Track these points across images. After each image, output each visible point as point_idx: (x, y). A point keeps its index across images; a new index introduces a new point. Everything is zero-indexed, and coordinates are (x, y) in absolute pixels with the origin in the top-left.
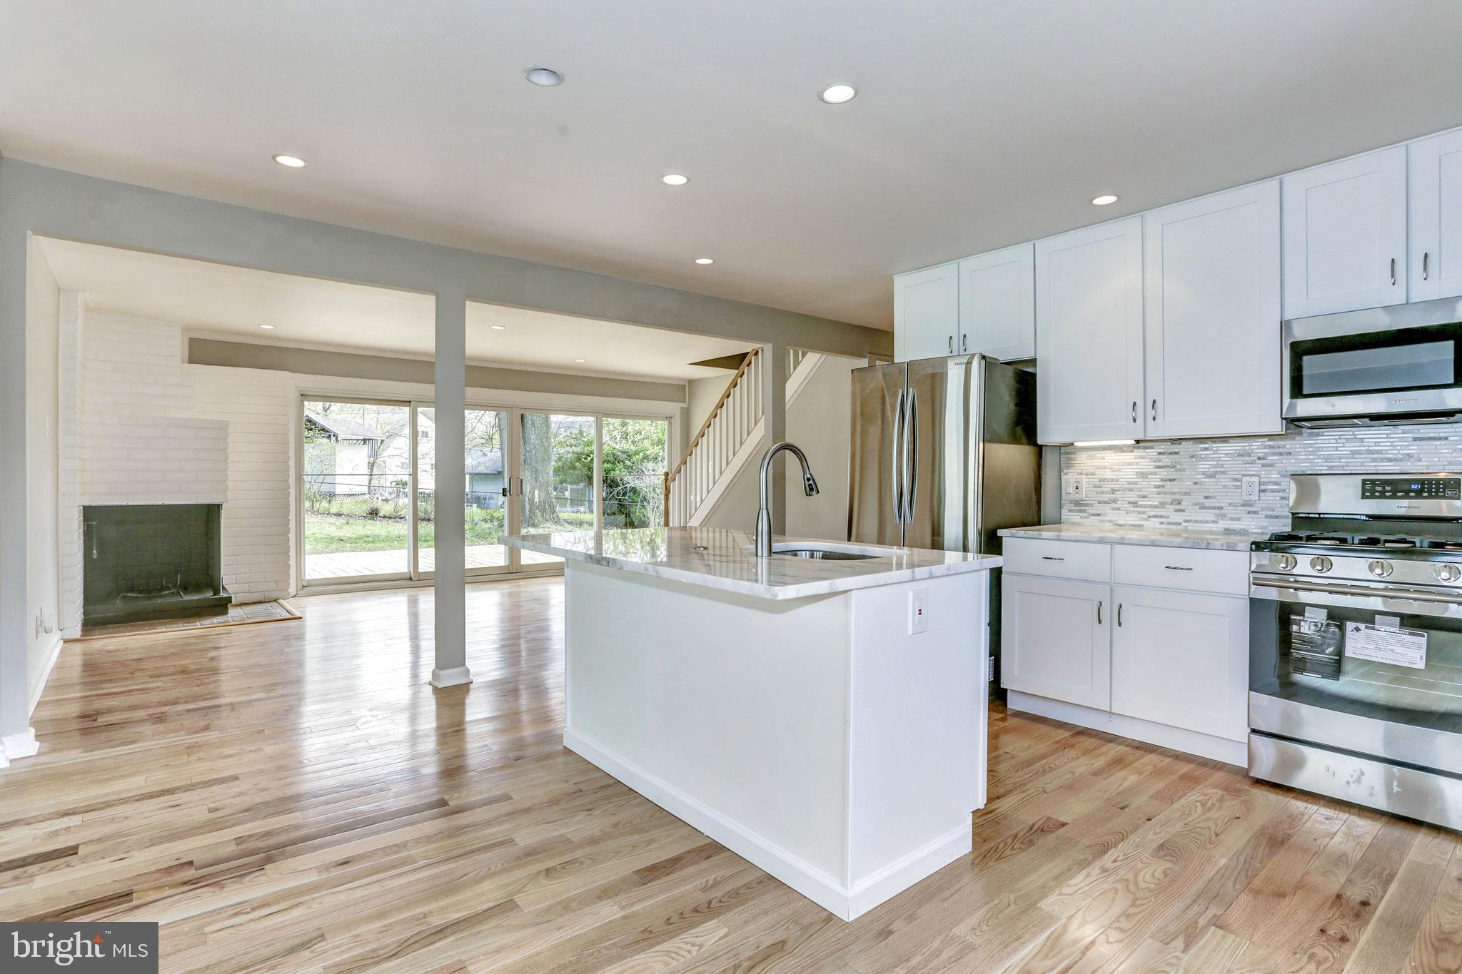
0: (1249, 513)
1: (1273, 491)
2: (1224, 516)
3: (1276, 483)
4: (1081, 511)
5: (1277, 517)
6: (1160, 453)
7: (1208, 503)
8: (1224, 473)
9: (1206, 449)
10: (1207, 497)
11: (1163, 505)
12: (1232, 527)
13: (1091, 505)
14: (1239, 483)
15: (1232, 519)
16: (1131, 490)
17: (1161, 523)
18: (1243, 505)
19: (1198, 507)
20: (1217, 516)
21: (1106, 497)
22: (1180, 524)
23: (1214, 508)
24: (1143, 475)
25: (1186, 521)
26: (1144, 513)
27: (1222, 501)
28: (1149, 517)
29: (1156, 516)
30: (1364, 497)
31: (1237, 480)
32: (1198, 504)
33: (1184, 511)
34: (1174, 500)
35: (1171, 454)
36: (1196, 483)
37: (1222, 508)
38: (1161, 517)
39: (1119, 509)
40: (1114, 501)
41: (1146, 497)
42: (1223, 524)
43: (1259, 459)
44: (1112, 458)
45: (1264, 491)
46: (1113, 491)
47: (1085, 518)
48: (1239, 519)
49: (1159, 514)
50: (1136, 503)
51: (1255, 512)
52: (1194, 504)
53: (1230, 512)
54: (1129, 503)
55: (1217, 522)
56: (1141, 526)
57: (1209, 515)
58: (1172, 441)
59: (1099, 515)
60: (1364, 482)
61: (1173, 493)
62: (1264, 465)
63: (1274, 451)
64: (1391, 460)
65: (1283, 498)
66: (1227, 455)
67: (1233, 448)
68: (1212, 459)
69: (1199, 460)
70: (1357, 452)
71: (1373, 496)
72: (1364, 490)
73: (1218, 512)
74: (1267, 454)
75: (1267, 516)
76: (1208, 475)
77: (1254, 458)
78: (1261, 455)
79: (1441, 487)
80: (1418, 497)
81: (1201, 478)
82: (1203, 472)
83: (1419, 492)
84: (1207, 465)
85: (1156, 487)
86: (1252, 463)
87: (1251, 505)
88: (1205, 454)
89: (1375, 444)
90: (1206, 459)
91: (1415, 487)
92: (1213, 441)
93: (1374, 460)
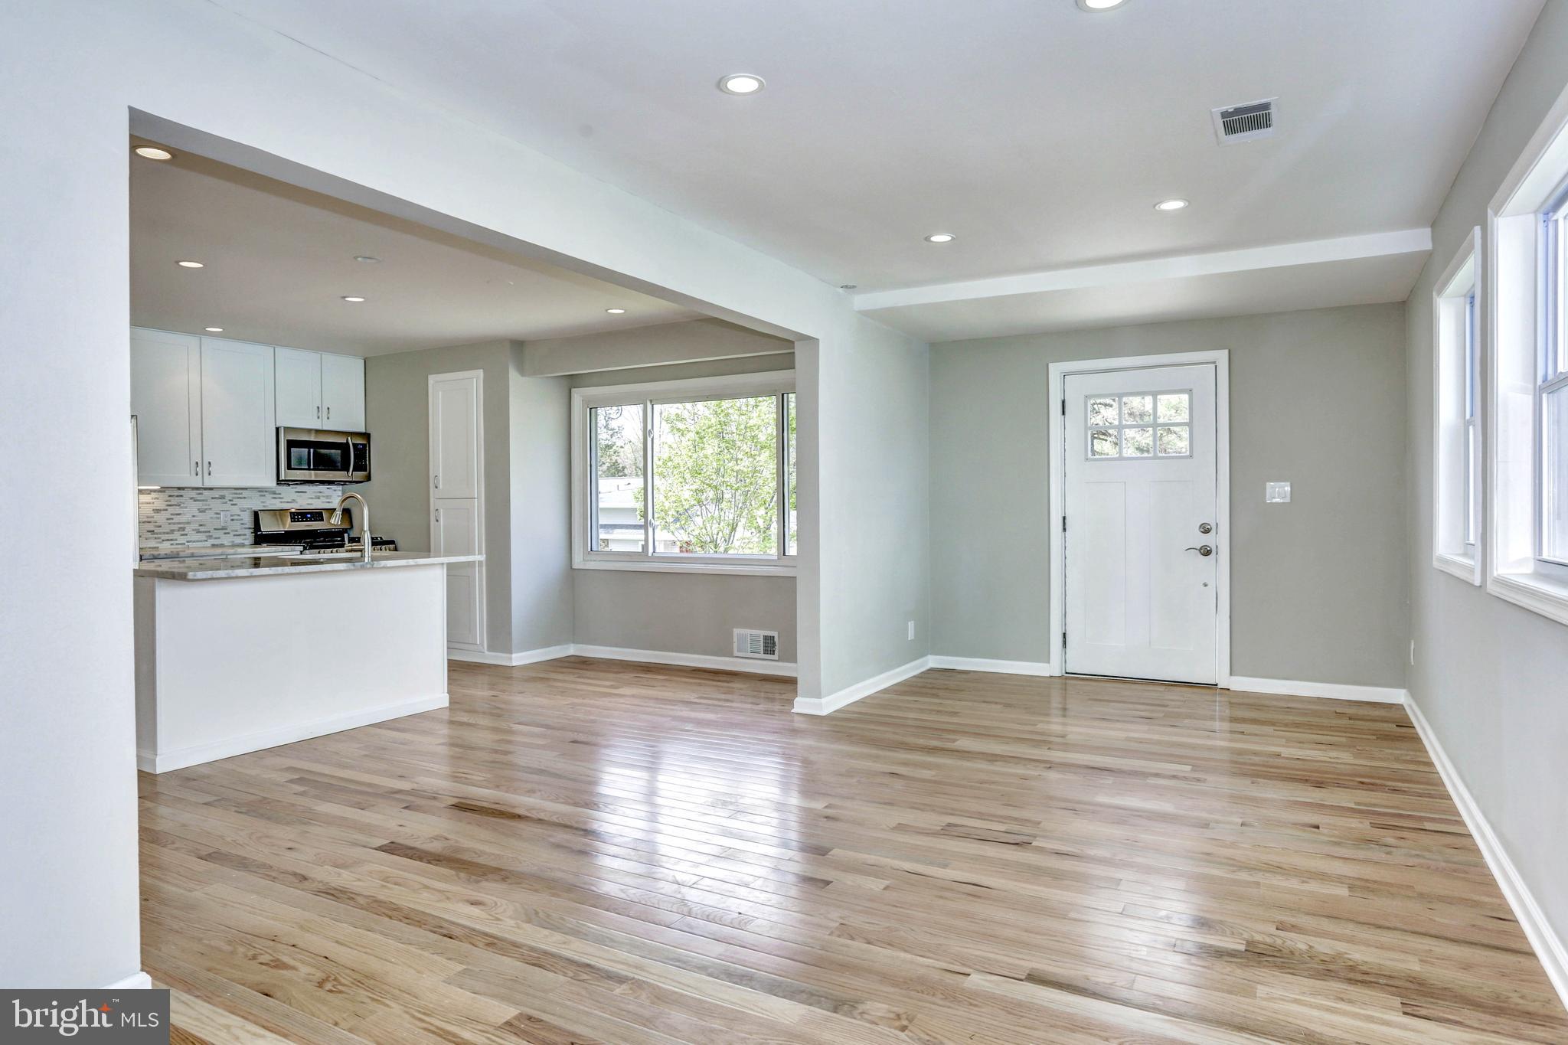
0: (225, 533)
1: (237, 520)
2: (210, 537)
3: (239, 515)
5: (240, 535)
6: (170, 496)
7: (202, 529)
8: (210, 509)
9: (201, 494)
10: (201, 525)
11: (172, 531)
12: (216, 543)
14: (218, 516)
15: (216, 538)
16: (149, 522)
17: (172, 544)
18: (221, 529)
19: (195, 532)
20: (207, 537)
22: (184, 544)
23: (206, 532)
24: (157, 511)
25: (188, 542)
26: (159, 538)
27: (210, 527)
28: (163, 541)
29: (168, 540)
30: (292, 522)
31: (218, 514)
32: (196, 530)
33: (186, 535)
34: (181, 528)
35: (177, 496)
36: (194, 516)
37: (209, 532)
38: (172, 540)
41: (160, 527)
42: (211, 541)
43: (230, 500)
45: (232, 520)
48: (219, 538)
49: (170, 538)
50: (153, 531)
51: (229, 533)
52: (193, 530)
53: (216, 534)
54: (149, 531)
55: (207, 541)
56: (158, 548)
57: (202, 536)
58: (179, 488)
60: (291, 513)
61: (179, 523)
62: (232, 505)
63: (238, 496)
64: (288, 502)
65: (242, 524)
66: (213, 498)
67: (216, 494)
68: (203, 500)
69: (195, 501)
70: (275, 498)
71: (294, 522)
72: (291, 518)
73: (208, 534)
74: (233, 498)
75: (234, 535)
76: (202, 511)
77: (227, 500)
78: (230, 498)
79: (317, 516)
80: (311, 521)
81: (196, 513)
82: (199, 509)
83: (310, 518)
84: (200, 505)
85: (168, 519)
86: (226, 503)
87: (226, 529)
88: (199, 497)
89: (280, 494)
90: (200, 500)
91: (309, 516)
92: (205, 489)
93: (281, 502)
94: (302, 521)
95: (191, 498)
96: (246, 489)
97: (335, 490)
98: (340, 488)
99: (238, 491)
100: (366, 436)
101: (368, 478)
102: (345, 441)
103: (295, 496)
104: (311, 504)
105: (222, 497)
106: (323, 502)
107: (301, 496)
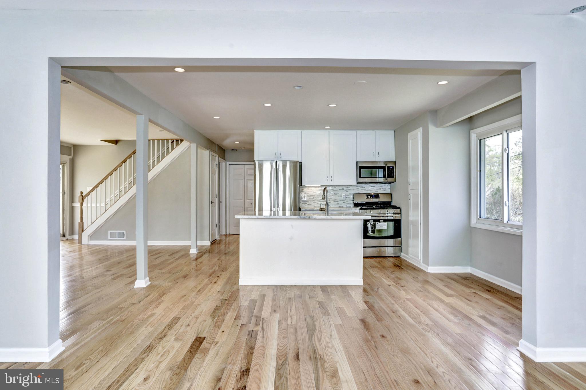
1: (348, 197)
2: (338, 204)
3: (349, 196)
4: (305, 203)
5: (349, 203)
7: (335, 200)
8: (339, 193)
9: (335, 188)
10: (335, 199)
13: (308, 202)
14: (341, 196)
15: (340, 204)
16: (318, 198)
18: (343, 201)
20: (337, 203)
21: (312, 200)
23: (337, 202)
25: (331, 205)
27: (338, 200)
30: (366, 198)
31: (341, 195)
32: (333, 201)
36: (333, 196)
37: (338, 202)
39: (315, 203)
40: (314, 201)
42: (339, 205)
44: (313, 189)
45: (346, 197)
46: (314, 198)
47: (306, 205)
48: (342, 204)
51: (345, 202)
53: (340, 202)
54: (318, 201)
55: (337, 205)
57: (336, 203)
59: (310, 204)
60: (366, 195)
62: (346, 192)
63: (348, 188)
64: (367, 191)
65: (350, 199)
66: (339, 189)
68: (336, 190)
69: (333, 190)
70: (363, 189)
71: (367, 198)
72: (366, 197)
74: (347, 189)
75: (347, 203)
76: (335, 194)
77: (344, 190)
79: (377, 196)
80: (374, 198)
84: (335, 192)
86: (344, 191)
87: (344, 201)
90: (335, 190)
91: (373, 196)
92: (337, 186)
93: (365, 191)
94: (371, 198)
96: (352, 186)
97: (387, 186)
98: (390, 185)
99: (349, 187)
100: (395, 162)
101: (396, 181)
102: (384, 165)
103: (370, 188)
104: (377, 191)
105: (343, 189)
107: (373, 189)
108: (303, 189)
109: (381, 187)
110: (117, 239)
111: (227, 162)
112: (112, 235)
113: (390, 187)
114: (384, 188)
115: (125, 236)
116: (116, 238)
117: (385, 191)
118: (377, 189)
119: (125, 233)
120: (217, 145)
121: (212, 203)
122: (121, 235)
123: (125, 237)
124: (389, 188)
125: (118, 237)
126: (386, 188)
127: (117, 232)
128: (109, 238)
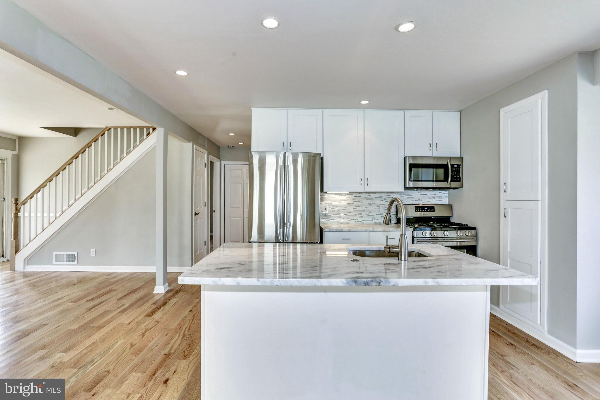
0: (382, 217)
4: (326, 218)
6: (355, 197)
7: (370, 214)
8: (375, 204)
9: (369, 195)
10: (370, 212)
11: (356, 215)
12: (377, 222)
13: (331, 216)
14: (378, 207)
15: (377, 219)
16: (345, 210)
17: (355, 222)
18: (380, 215)
19: (367, 216)
20: (373, 218)
21: (335, 213)
22: (361, 222)
23: (372, 216)
24: (349, 204)
25: (363, 221)
26: (349, 218)
27: (374, 213)
28: (351, 220)
29: (353, 219)
33: (363, 217)
34: (360, 213)
35: (358, 197)
36: (366, 207)
37: (374, 216)
38: (355, 219)
39: (341, 217)
40: (339, 214)
41: (350, 212)
43: (384, 199)
44: (338, 198)
45: (386, 210)
46: (339, 210)
47: (328, 221)
48: (379, 219)
49: (354, 218)
50: (347, 215)
52: (366, 215)
53: (376, 217)
55: (372, 221)
56: (349, 223)
57: (370, 218)
58: (359, 193)
59: (333, 219)
60: (415, 207)
61: (359, 211)
62: (386, 201)
63: (389, 197)
64: (416, 200)
66: (376, 198)
67: (377, 195)
68: (371, 199)
69: (367, 199)
70: (409, 198)
72: (416, 210)
73: (373, 217)
74: (386, 198)
76: (370, 204)
78: (385, 198)
79: (431, 208)
80: (427, 211)
81: (368, 206)
82: (369, 204)
83: (427, 210)
84: (369, 201)
85: (353, 209)
86: (382, 200)
87: (382, 215)
88: (369, 197)
89: (412, 196)
90: (369, 199)
91: (426, 208)
92: (372, 193)
93: (412, 200)
94: (422, 211)
95: (365, 198)
96: (393, 193)
97: (444, 193)
98: (447, 192)
99: (389, 194)
100: (461, 159)
101: (462, 186)
102: (446, 163)
103: (420, 197)
104: (430, 202)
105: (381, 197)
106: (437, 200)
107: (424, 197)
108: (323, 198)
109: (435, 195)
110: (65, 263)
111: (222, 162)
112: (58, 258)
113: (448, 194)
114: (439, 197)
115: (76, 259)
116: (63, 261)
117: (440, 200)
118: (430, 198)
119: (76, 255)
120: (207, 138)
121: (196, 214)
122: (71, 258)
123: (76, 261)
124: (446, 197)
125: (67, 261)
126: (442, 197)
127: (65, 253)
128: (54, 262)
